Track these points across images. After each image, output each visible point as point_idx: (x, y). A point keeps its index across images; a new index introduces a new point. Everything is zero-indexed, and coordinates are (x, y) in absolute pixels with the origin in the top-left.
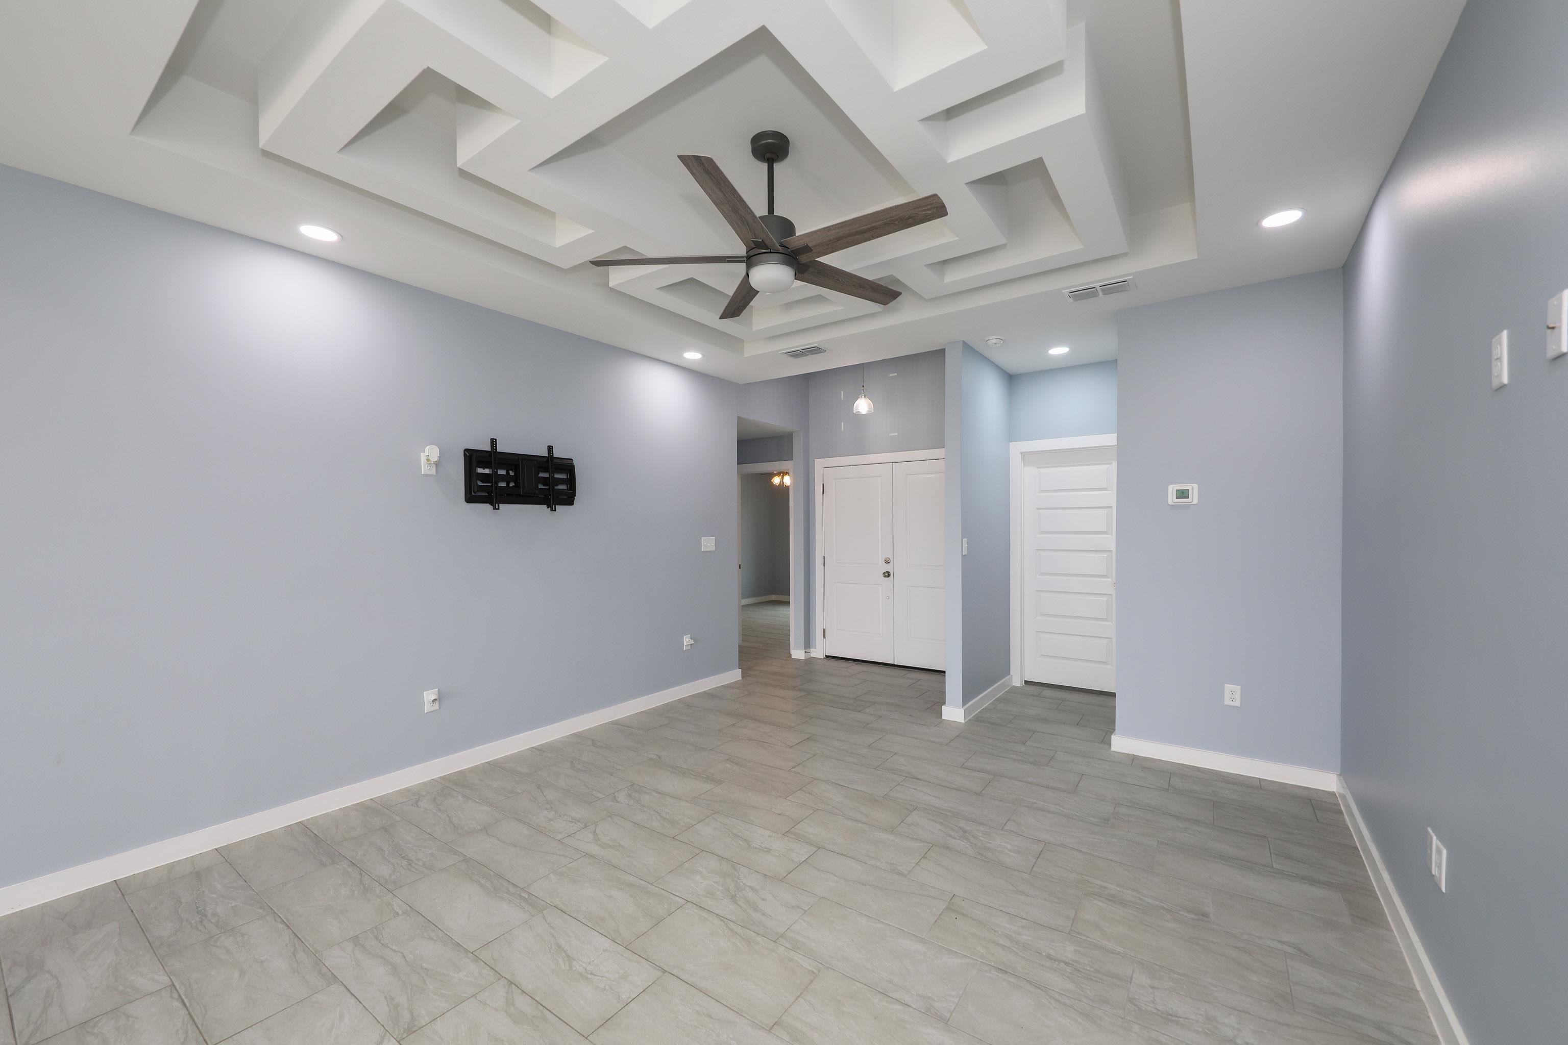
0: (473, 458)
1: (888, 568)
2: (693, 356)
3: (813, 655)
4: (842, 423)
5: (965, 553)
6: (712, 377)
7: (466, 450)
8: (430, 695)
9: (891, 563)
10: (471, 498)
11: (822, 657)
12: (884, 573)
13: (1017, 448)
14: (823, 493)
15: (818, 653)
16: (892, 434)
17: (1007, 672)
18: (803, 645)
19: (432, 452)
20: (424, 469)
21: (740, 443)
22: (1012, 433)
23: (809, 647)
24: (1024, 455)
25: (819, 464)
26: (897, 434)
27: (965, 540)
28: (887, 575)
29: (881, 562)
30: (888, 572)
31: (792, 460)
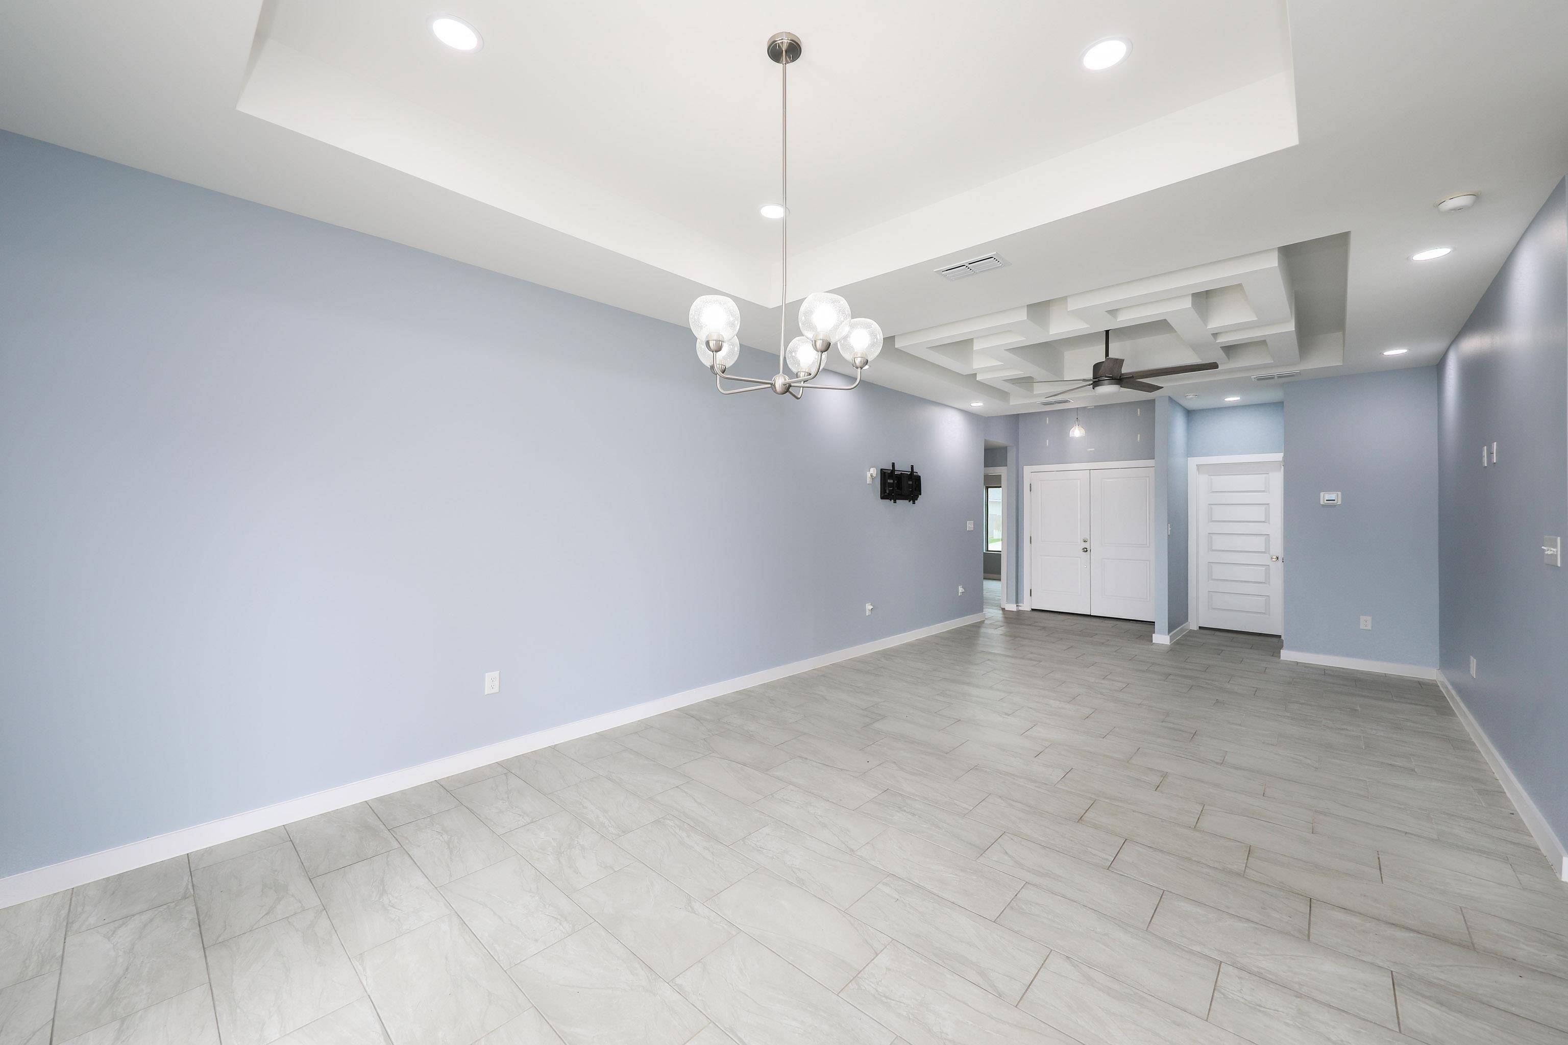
0: (884, 474)
1: (1086, 545)
2: (977, 404)
3: (1020, 608)
4: (1047, 441)
5: (1169, 533)
6: (970, 413)
7: (882, 470)
8: (869, 607)
9: (1088, 542)
10: (883, 497)
11: (1029, 609)
12: (1083, 549)
13: (1193, 462)
14: (1031, 491)
15: (1026, 606)
16: (1089, 450)
17: (1186, 619)
18: (1014, 602)
19: (872, 472)
20: (869, 481)
22: (1190, 452)
23: (1019, 603)
24: (1199, 467)
25: (1027, 470)
26: (1094, 449)
27: (1169, 525)
28: (1085, 550)
29: (1080, 541)
31: (1007, 466)
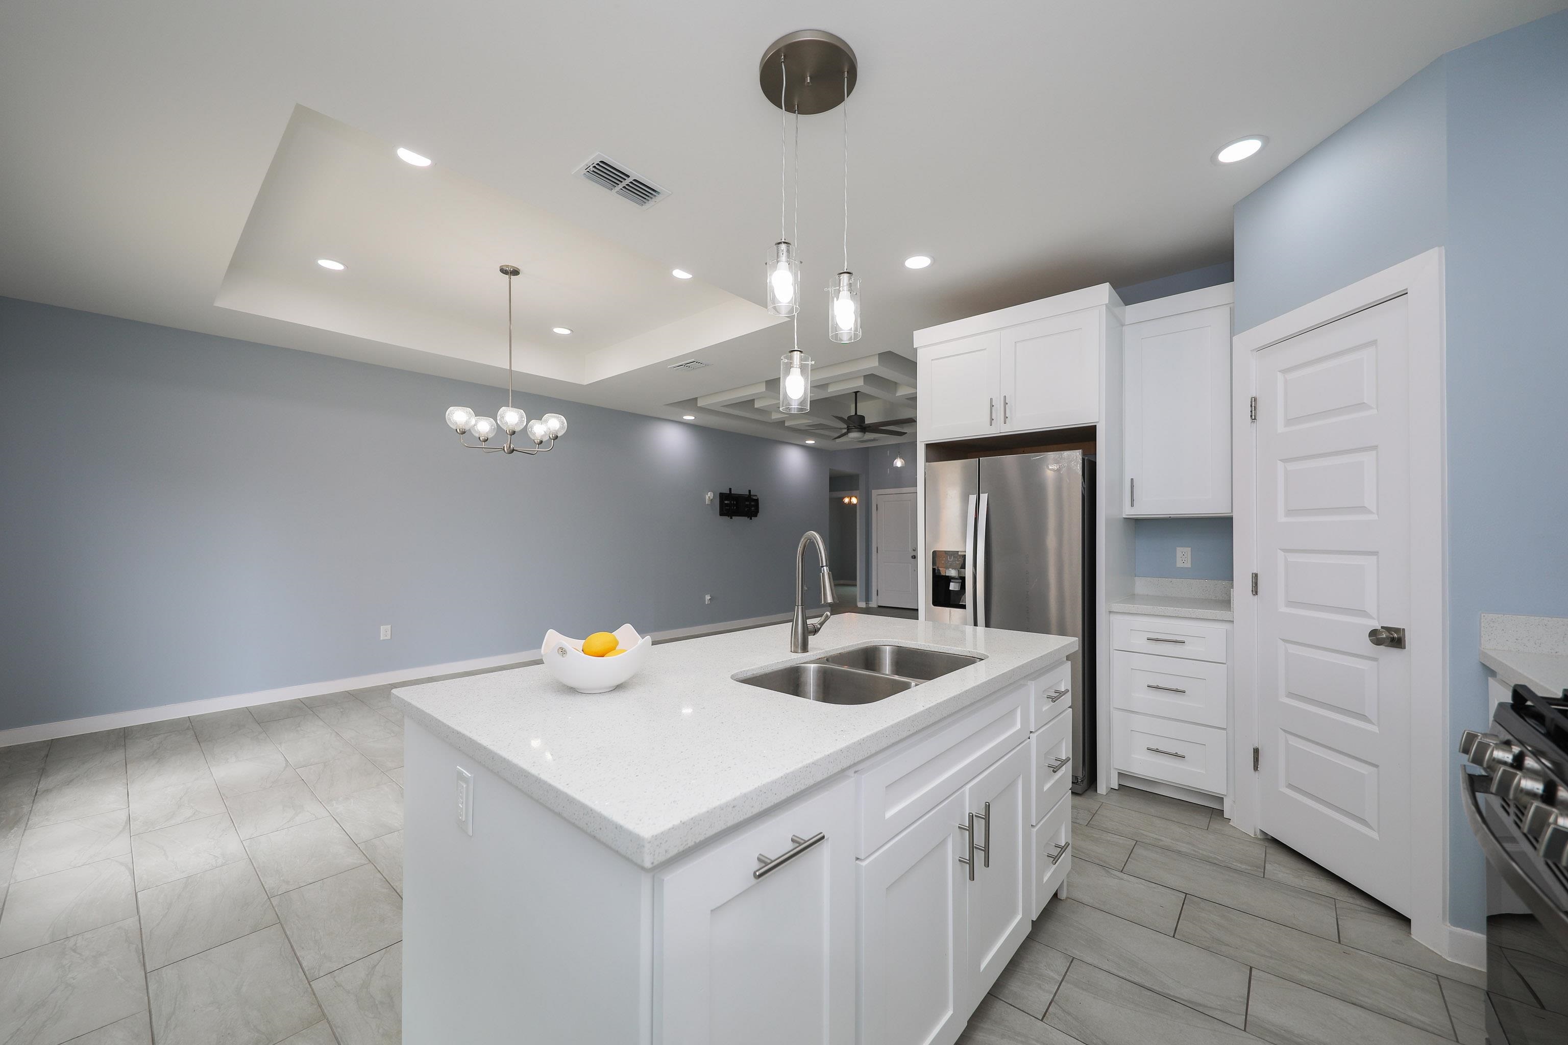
0: (723, 497)
1: (914, 553)
2: (810, 442)
4: (888, 470)
7: (720, 493)
10: (722, 514)
11: (876, 606)
12: (912, 556)
14: (877, 510)
15: (874, 604)
18: (864, 600)
19: (710, 495)
20: (706, 503)
21: (830, 478)
23: (869, 601)
25: (874, 493)
29: (910, 550)
30: (915, 556)
31: (856, 490)
